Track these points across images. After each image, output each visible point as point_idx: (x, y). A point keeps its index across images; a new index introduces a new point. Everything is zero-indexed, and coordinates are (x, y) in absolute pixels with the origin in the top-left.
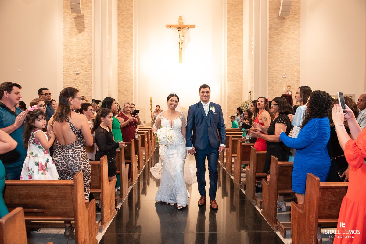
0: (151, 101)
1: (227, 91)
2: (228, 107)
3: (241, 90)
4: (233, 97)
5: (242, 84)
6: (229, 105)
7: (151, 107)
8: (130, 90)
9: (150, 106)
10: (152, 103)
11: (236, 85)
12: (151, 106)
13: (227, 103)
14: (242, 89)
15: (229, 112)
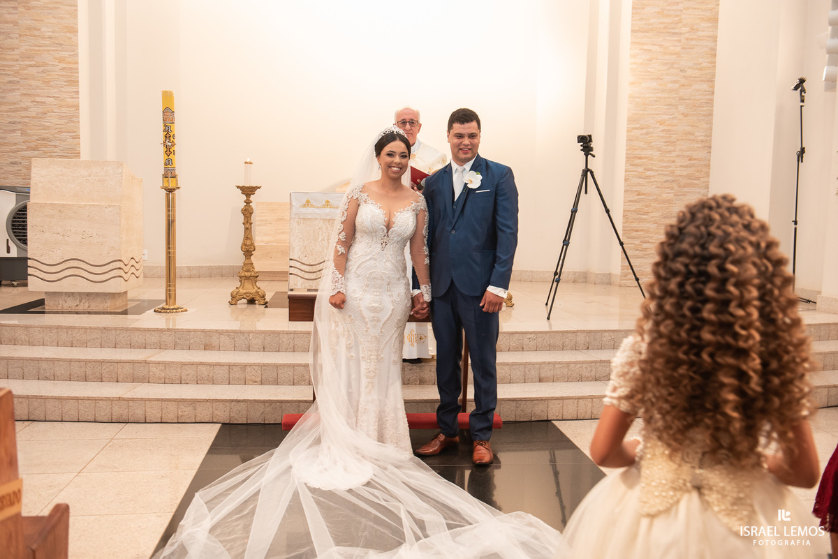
0: (168, 115)
1: (626, 89)
2: (635, 180)
3: (705, 86)
4: (662, 123)
5: (713, 53)
6: (640, 169)
7: (168, 162)
8: (61, 60)
9: (162, 149)
10: (177, 129)
11: (678, 54)
12: (169, 151)
13: (628, 158)
14: (711, 81)
15: (638, 212)
